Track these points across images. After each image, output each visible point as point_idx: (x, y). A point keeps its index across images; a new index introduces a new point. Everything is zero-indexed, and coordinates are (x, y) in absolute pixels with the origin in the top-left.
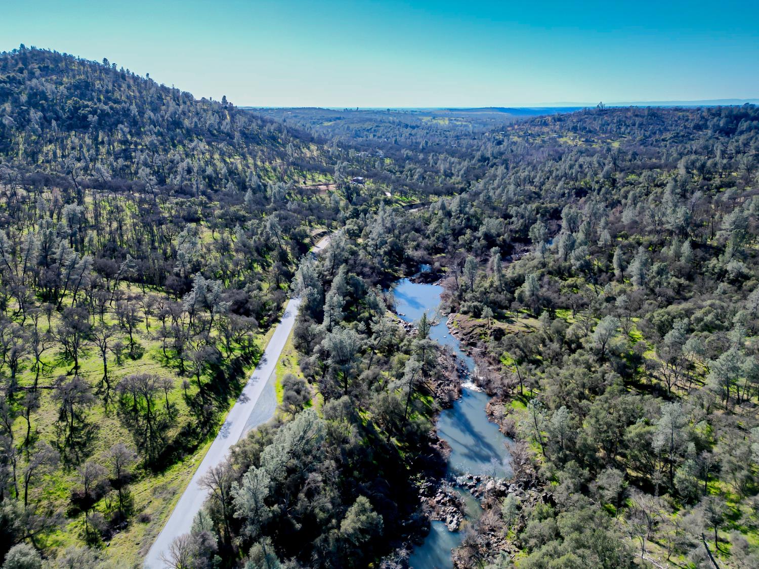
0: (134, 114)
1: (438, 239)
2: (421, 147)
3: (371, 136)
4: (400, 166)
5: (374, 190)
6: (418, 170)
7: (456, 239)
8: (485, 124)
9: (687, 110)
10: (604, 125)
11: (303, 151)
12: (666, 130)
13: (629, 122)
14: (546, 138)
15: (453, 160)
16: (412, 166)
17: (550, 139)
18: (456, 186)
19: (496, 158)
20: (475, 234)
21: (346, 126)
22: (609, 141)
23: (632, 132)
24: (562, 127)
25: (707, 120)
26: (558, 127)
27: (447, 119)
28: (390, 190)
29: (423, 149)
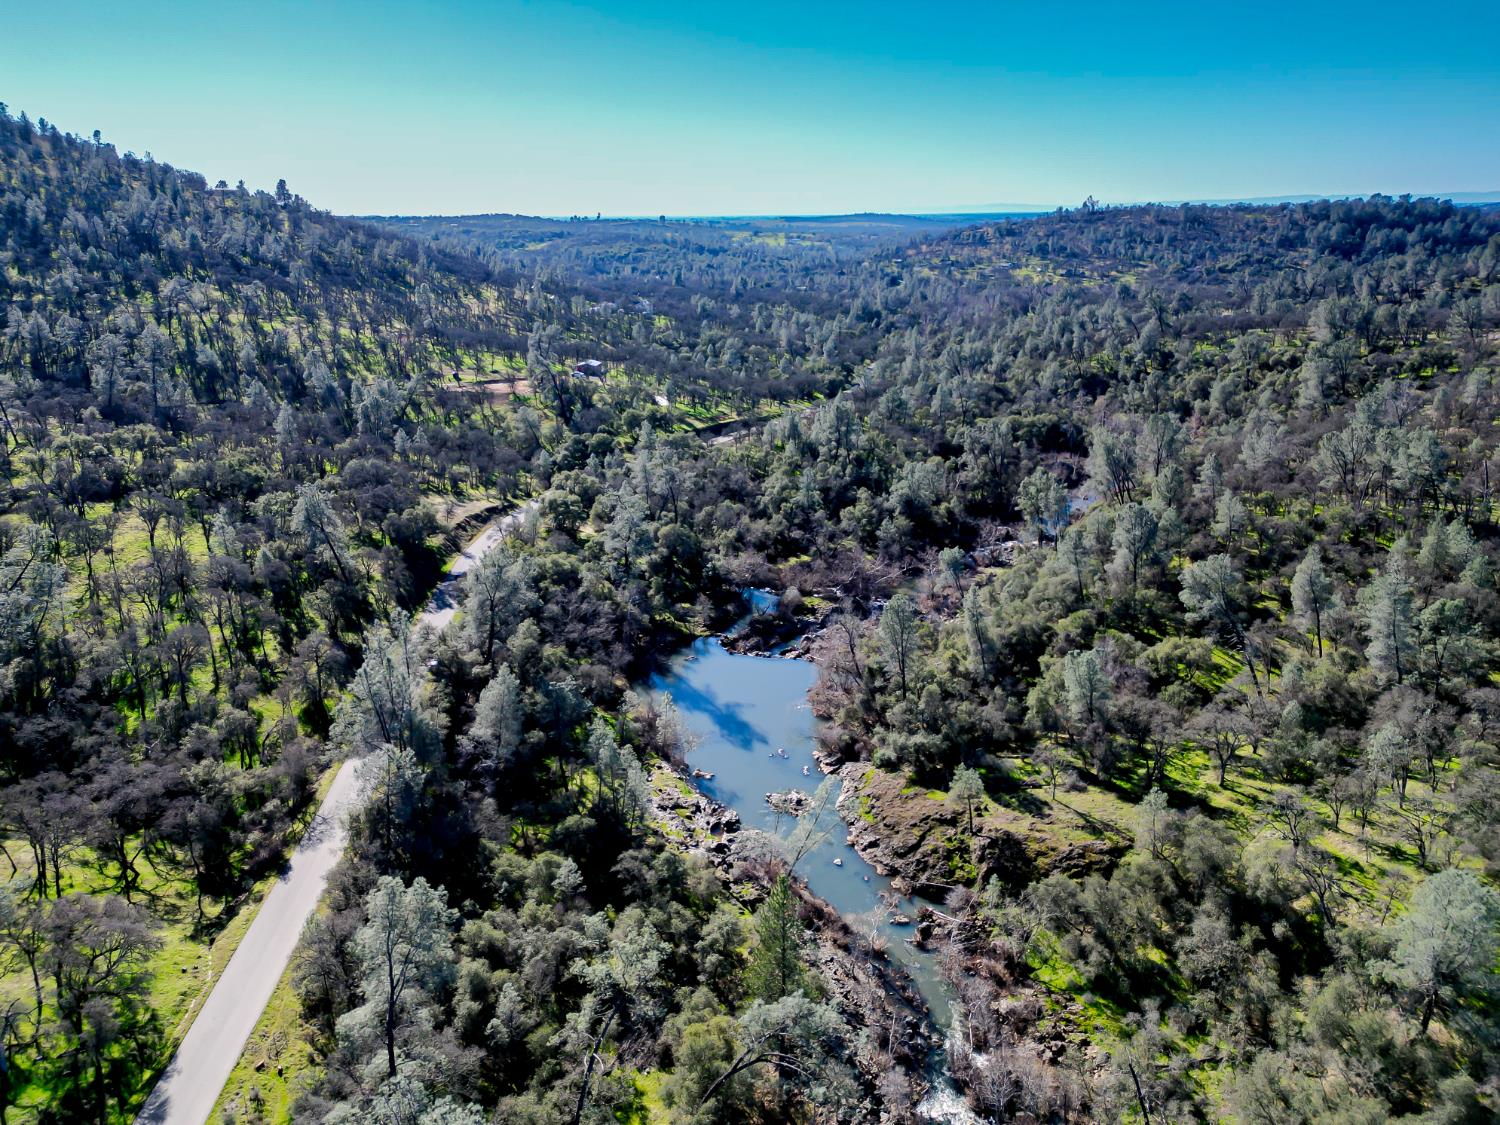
0: (35, 220)
1: (789, 516)
2: (733, 290)
3: (627, 271)
4: (688, 334)
5: (624, 393)
6: (729, 341)
7: (834, 516)
8: (859, 246)
9: (1261, 209)
10: (1101, 242)
11: (465, 301)
12: (1224, 250)
13: (1150, 235)
14: (988, 271)
15: (803, 318)
16: (716, 332)
17: (995, 271)
18: (819, 376)
19: (894, 312)
20: (879, 500)
21: (574, 251)
22: (1113, 273)
23: (1158, 256)
24: (1016, 247)
25: (1303, 229)
26: (1008, 246)
27: (782, 235)
28: (663, 388)
29: (738, 295)
